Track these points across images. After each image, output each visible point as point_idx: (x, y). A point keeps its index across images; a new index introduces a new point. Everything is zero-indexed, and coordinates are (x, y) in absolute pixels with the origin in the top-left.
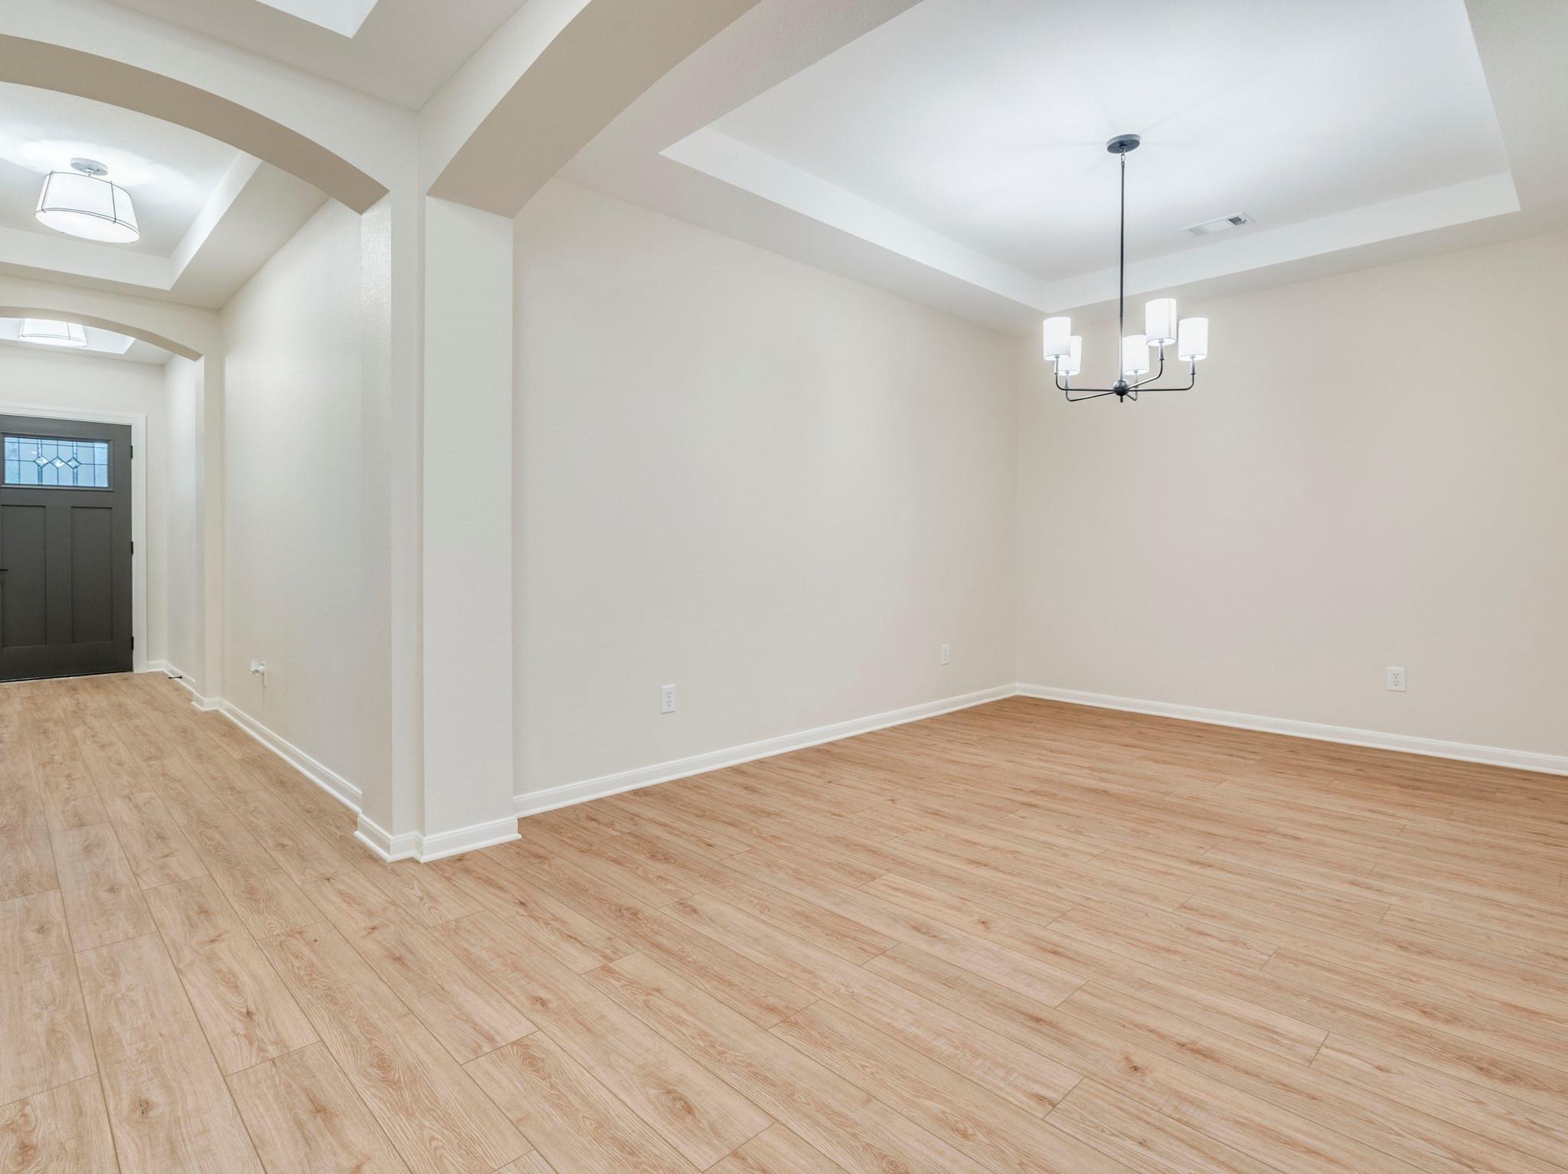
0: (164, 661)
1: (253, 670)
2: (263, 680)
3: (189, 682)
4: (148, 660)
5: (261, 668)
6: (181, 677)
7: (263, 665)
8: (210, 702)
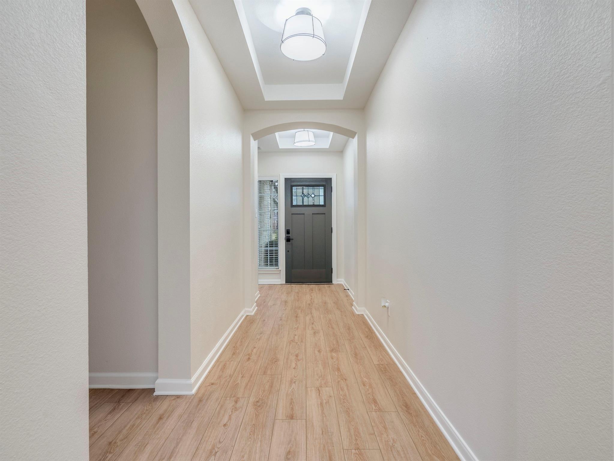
0: (343, 280)
1: (383, 305)
2: (388, 311)
3: (350, 292)
4: (337, 279)
5: (387, 304)
6: (348, 290)
7: (388, 302)
8: (358, 310)
